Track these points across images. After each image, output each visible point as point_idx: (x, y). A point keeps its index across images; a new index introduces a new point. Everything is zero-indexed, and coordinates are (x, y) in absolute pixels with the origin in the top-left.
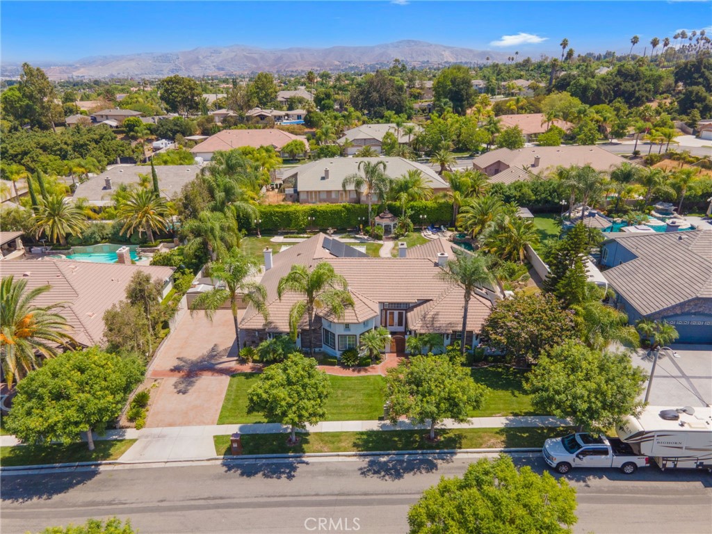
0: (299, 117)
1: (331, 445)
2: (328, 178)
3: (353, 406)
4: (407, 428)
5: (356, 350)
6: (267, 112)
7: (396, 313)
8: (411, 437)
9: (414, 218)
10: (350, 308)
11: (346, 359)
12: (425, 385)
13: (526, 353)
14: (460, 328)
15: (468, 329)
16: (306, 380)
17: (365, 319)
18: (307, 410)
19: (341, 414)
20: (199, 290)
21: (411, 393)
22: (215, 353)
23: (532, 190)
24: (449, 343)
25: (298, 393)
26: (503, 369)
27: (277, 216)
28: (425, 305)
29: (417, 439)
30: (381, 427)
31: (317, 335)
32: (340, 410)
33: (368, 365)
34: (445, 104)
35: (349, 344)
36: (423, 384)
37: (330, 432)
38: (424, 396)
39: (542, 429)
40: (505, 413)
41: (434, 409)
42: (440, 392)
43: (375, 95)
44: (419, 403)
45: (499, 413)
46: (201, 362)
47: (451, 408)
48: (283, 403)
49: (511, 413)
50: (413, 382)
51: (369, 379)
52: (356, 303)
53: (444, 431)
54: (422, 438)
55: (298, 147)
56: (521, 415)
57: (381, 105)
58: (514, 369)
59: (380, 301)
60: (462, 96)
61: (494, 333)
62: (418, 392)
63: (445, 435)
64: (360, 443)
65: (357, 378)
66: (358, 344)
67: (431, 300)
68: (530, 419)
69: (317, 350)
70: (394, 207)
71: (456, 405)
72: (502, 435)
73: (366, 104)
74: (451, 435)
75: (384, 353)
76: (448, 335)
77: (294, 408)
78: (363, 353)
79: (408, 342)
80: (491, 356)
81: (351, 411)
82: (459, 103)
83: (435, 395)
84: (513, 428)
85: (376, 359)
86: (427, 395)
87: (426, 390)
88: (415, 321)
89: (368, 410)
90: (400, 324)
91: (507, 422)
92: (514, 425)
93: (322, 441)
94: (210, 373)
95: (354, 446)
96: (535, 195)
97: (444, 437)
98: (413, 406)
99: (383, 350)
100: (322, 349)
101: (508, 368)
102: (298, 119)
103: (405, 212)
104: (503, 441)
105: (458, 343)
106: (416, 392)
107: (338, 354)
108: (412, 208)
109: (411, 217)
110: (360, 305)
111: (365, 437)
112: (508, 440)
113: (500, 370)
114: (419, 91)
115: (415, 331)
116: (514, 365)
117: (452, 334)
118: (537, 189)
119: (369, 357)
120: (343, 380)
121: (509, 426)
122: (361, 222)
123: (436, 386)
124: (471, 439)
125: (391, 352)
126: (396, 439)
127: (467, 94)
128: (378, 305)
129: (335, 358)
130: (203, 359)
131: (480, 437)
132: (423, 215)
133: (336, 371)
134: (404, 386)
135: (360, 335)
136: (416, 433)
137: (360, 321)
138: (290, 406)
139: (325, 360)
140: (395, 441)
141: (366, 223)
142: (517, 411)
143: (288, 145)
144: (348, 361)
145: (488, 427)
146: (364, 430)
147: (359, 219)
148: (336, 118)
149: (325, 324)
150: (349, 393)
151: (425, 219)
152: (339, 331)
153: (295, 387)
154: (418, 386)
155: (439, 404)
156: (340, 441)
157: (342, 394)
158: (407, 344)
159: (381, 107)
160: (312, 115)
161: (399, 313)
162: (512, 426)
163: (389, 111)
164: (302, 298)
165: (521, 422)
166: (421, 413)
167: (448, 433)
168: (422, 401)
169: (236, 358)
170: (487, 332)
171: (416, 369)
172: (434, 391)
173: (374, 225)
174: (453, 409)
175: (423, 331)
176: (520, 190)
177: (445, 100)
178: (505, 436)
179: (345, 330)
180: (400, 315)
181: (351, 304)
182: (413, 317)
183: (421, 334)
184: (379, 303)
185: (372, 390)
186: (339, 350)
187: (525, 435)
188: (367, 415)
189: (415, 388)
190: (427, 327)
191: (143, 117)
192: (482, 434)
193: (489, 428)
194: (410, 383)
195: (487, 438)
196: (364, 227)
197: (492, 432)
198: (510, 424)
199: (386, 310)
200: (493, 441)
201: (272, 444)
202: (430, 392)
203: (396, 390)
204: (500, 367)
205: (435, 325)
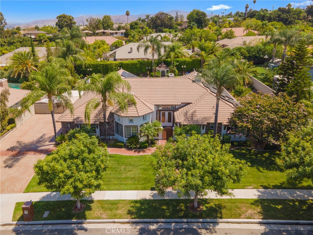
0: (122, 33)
1: (109, 212)
2: (132, 52)
3: (132, 178)
4: (174, 198)
5: (137, 137)
6: (106, 31)
7: (167, 113)
8: (177, 206)
9: (178, 67)
10: (133, 106)
11: (130, 143)
12: (190, 159)
13: (268, 137)
14: (212, 121)
15: (218, 121)
16: (86, 155)
17: (144, 114)
18: (81, 182)
19: (121, 184)
20: (42, 102)
21: (177, 167)
22: (42, 139)
23: (247, 51)
24: (205, 132)
25: (77, 166)
26: (246, 151)
27: (101, 67)
28: (186, 107)
29: (183, 208)
30: (153, 196)
31: (111, 127)
32: (121, 181)
33: (146, 147)
34: (193, 25)
35: (133, 133)
36: (188, 158)
37: (110, 200)
38: (189, 169)
39: (293, 201)
40: (255, 185)
41: (199, 182)
42: (203, 165)
43: (159, 21)
44: (184, 176)
45: (250, 186)
46: (30, 145)
47: (215, 181)
48: (61, 175)
49: (261, 186)
50: (179, 157)
51: (146, 158)
52: (137, 103)
53: (206, 201)
54: (186, 207)
55: (120, 43)
56: (270, 188)
57: (161, 26)
58: (254, 151)
59: (156, 104)
60: (202, 21)
61: (241, 122)
62: (183, 166)
63: (206, 205)
64: (134, 211)
65: (137, 157)
66: (139, 132)
67: (191, 103)
68: (279, 191)
69: (111, 137)
70: (167, 61)
71: (220, 178)
72: (258, 206)
73: (154, 26)
74: (212, 204)
75: (158, 140)
76: (204, 125)
77: (71, 180)
78: (143, 139)
79: (174, 131)
80: (236, 142)
81: (129, 182)
82: (200, 25)
83: (199, 168)
84: (266, 199)
85: (152, 143)
86: (192, 168)
87: (191, 163)
88: (179, 117)
89: (143, 182)
90: (169, 121)
91: (259, 194)
92: (266, 197)
93: (103, 208)
94: (33, 153)
95: (128, 214)
96: (249, 53)
97: (206, 207)
98: (179, 179)
99: (157, 138)
100: (115, 137)
101: (250, 150)
102: (122, 34)
103: (173, 63)
104: (259, 212)
105: (211, 132)
106: (181, 166)
107: (125, 139)
108: (177, 61)
109: (176, 66)
110: (140, 105)
111: (138, 205)
112: (264, 211)
113: (244, 151)
114: (180, 22)
115: (180, 123)
116: (254, 149)
117: (207, 126)
118: (249, 50)
119: (147, 142)
120: (126, 158)
121: (261, 198)
122: (148, 70)
123: (200, 160)
124: (230, 209)
125: (163, 139)
126: (165, 207)
127: (204, 20)
128: (154, 106)
129: (123, 142)
130: (32, 144)
131: (239, 208)
132: (184, 66)
133: (123, 152)
134: (170, 160)
135: (140, 126)
136: (181, 202)
137: (140, 115)
138: (68, 177)
139: (116, 144)
140: (163, 209)
141: (151, 71)
142: (266, 184)
143: (115, 43)
144: (131, 145)
145: (243, 198)
146: (138, 198)
147: (147, 68)
148: (139, 32)
149: (116, 119)
150: (130, 168)
151: (185, 68)
152: (125, 123)
153: (75, 160)
154: (183, 160)
155: (203, 177)
156: (117, 208)
157: (125, 169)
158: (174, 133)
159: (162, 27)
160: (128, 31)
161: (169, 113)
162: (265, 198)
163: (166, 29)
164: (98, 97)
165: (272, 195)
166: (186, 186)
167: (208, 203)
168: (187, 174)
169: (54, 143)
170: (234, 122)
171: (181, 146)
172: (198, 165)
173: (156, 71)
174: (216, 183)
175: (185, 123)
176: (240, 51)
177: (193, 23)
178: (260, 207)
179: (129, 122)
180: (170, 115)
181: (134, 104)
182: (178, 114)
183: (184, 125)
184: (155, 105)
185: (147, 166)
186: (125, 137)
187: (279, 207)
188: (142, 186)
189: (181, 162)
190: (188, 120)
191: (47, 34)
192: (240, 205)
193: (245, 199)
194: (175, 158)
195: (244, 209)
196: (150, 72)
197: (247, 203)
198: (262, 196)
199: (160, 111)
200: (250, 211)
201: (61, 210)
202: (194, 166)
203: (164, 164)
204: (244, 150)
205: (194, 119)
